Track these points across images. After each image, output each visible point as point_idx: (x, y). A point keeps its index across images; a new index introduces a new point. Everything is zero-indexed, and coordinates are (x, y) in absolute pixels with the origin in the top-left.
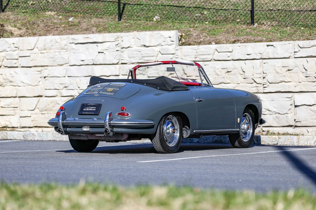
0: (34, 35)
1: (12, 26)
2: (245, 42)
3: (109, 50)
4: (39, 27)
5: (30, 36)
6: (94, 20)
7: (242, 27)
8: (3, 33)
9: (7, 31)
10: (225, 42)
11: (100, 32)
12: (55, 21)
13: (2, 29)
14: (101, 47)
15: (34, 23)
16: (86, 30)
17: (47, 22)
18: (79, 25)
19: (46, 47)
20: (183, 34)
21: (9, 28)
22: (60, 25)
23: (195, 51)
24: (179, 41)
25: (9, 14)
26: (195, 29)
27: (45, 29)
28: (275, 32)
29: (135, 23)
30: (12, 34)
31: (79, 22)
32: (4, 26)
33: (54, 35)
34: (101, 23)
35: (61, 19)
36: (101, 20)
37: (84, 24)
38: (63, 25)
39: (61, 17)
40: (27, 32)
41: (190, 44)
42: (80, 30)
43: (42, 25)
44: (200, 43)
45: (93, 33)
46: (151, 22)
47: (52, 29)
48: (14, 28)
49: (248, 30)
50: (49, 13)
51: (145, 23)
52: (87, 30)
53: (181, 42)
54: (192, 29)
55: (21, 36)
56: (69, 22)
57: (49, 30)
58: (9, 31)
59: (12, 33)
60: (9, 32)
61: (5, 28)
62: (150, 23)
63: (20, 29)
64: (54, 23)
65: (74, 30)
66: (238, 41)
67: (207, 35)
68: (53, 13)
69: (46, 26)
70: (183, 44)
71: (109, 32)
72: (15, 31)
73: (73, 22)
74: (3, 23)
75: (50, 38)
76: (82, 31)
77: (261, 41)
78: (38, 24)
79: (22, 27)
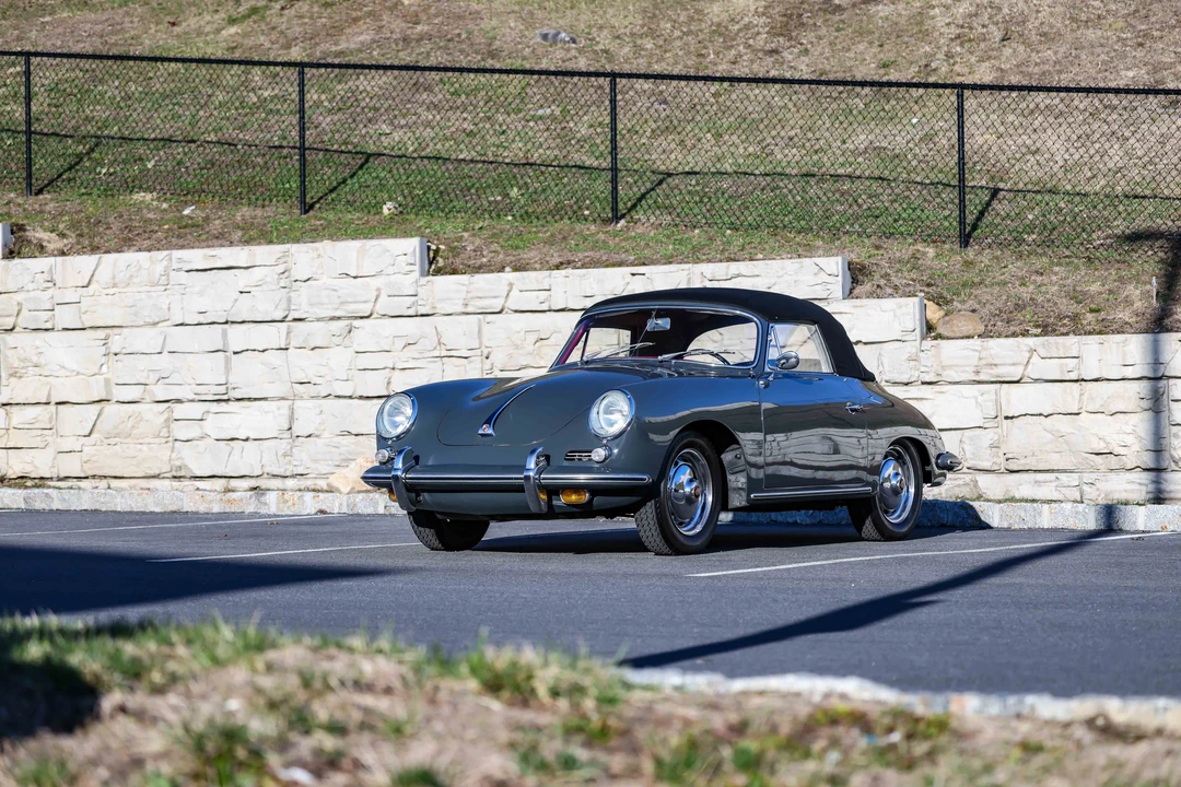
0: (94, 249)
1: (45, 231)
2: (584, 266)
3: (265, 287)
4: (108, 232)
5: (84, 253)
6: (244, 212)
7: (588, 229)
8: (20, 248)
9: (29, 242)
10: (537, 266)
11: (248, 242)
12: (151, 216)
13: (20, 237)
14: (242, 279)
15: (100, 222)
16: (217, 238)
17: (131, 220)
18: (205, 226)
19: (117, 281)
20: (442, 247)
21: (37, 235)
22: (160, 226)
23: (465, 288)
24: (431, 263)
25: (45, 199)
26: (474, 235)
27: (121, 236)
28: (662, 242)
29: (340, 219)
30: (41, 249)
31: (207, 219)
32: (25, 230)
33: (140, 250)
34: (255, 221)
35: (165, 210)
36: (259, 212)
37: (217, 222)
38: (166, 227)
39: (165, 206)
40: (78, 243)
41: (454, 272)
42: (203, 237)
43: (115, 227)
44: (478, 269)
45: (232, 244)
46: (377, 217)
47: (138, 235)
48: (49, 234)
49: (602, 236)
50: (138, 196)
51: (359, 219)
52: (222, 239)
53: (433, 267)
54: (466, 235)
55: (63, 254)
56: (182, 217)
57: (130, 239)
58: (35, 242)
59: (42, 247)
60: (36, 245)
61: (27, 233)
62: (374, 220)
63: (62, 235)
64: (145, 221)
65: (189, 236)
66: (569, 263)
67: (499, 249)
68: (149, 197)
69: (126, 227)
70: (438, 272)
71: (271, 242)
72: (49, 242)
73: (192, 218)
74: (25, 222)
75: (129, 257)
76: (207, 239)
77: (620, 264)
78: (108, 224)
79: (67, 232)
